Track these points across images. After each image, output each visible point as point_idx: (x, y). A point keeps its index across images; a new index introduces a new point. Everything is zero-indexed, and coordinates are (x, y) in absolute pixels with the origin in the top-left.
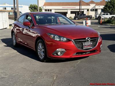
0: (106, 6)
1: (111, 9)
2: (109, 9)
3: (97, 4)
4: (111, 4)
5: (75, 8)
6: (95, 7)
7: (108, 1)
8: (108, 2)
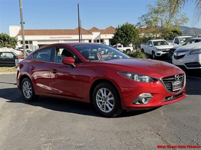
0: (116, 34)
1: (124, 39)
2: (121, 38)
3: (103, 32)
4: (124, 32)
5: (71, 37)
6: (99, 36)
7: (119, 27)
8: (119, 29)
